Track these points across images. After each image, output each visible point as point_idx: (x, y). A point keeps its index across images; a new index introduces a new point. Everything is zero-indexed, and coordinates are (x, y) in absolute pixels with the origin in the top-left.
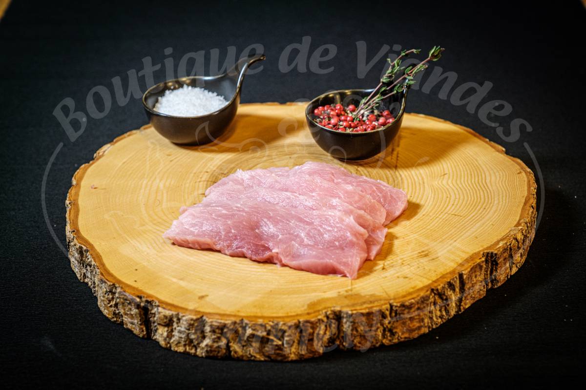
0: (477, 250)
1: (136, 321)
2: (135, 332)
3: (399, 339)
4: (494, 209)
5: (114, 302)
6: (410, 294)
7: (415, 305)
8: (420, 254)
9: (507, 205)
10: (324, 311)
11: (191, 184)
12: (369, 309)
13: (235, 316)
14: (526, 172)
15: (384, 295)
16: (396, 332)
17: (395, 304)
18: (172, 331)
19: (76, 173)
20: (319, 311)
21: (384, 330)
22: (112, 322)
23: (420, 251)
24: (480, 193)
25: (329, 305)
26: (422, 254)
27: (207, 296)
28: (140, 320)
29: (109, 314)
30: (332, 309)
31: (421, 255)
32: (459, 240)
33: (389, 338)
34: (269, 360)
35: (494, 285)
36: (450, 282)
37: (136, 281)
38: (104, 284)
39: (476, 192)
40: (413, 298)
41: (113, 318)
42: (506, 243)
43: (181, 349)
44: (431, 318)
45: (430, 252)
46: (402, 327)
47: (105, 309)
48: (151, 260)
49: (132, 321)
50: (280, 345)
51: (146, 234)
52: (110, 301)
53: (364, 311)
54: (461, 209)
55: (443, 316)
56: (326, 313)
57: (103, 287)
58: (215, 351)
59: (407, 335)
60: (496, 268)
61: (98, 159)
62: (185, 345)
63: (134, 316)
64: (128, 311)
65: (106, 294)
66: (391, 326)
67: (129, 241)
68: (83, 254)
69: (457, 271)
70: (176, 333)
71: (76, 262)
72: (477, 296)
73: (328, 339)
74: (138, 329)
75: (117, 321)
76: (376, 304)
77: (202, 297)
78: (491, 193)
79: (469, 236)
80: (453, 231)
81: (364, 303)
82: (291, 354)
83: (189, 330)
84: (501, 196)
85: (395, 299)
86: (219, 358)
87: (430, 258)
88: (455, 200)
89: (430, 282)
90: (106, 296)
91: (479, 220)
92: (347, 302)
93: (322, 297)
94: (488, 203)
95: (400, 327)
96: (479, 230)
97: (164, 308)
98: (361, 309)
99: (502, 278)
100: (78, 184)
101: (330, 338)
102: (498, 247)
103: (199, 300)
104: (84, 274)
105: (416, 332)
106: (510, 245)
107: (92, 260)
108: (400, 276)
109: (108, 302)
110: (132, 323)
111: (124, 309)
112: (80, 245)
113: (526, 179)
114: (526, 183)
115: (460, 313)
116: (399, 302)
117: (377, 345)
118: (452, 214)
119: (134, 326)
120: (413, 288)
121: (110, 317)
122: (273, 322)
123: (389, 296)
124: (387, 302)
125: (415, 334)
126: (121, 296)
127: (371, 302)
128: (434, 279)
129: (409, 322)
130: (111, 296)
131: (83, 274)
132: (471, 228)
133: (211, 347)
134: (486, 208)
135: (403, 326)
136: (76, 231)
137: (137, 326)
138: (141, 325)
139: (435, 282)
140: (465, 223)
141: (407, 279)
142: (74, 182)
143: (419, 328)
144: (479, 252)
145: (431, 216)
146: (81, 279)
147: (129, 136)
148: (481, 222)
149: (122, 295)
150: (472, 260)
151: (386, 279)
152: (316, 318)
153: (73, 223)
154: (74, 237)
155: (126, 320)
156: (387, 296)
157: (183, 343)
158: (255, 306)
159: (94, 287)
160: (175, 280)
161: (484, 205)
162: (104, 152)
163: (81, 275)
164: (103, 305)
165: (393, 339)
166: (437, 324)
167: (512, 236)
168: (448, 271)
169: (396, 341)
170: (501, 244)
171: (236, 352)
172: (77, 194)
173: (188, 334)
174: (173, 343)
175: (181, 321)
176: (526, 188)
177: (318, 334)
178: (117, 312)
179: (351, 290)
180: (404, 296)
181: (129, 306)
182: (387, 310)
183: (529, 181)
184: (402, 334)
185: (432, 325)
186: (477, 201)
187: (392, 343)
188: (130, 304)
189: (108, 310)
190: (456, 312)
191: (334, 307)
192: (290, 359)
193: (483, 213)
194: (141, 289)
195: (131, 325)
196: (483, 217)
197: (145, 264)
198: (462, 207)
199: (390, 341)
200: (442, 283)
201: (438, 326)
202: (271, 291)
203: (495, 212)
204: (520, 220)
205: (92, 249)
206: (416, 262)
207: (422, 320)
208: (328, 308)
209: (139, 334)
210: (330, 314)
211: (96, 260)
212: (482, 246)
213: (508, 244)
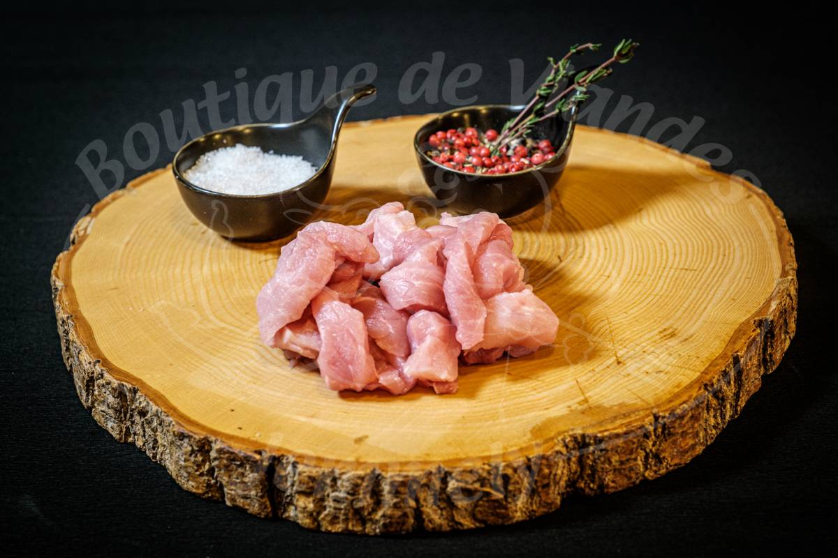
0: (744, 319)
1: (253, 493)
2: (251, 510)
3: (667, 468)
4: (738, 254)
5: (207, 467)
6: (677, 396)
7: (688, 412)
8: (662, 335)
9: (754, 246)
10: (560, 438)
11: (254, 266)
12: (626, 427)
13: (426, 463)
14: (758, 195)
15: (639, 403)
16: (664, 458)
17: (661, 414)
18: (322, 500)
19: (55, 268)
20: (552, 439)
21: (647, 457)
22: (205, 499)
23: (660, 330)
24: (706, 232)
25: (562, 427)
26: (666, 333)
27: (367, 437)
28: (262, 490)
29: (197, 488)
30: (571, 433)
31: (665, 336)
32: (710, 305)
33: (654, 468)
34: (483, 526)
35: (769, 370)
36: (725, 371)
37: (240, 428)
38: (186, 440)
39: (700, 232)
40: (684, 402)
41: (207, 493)
42: (781, 303)
43: (339, 528)
44: (705, 430)
45: (676, 329)
46: (672, 448)
47: (188, 481)
48: (249, 392)
49: (246, 493)
50: (502, 499)
51: (220, 352)
52: (199, 466)
53: (620, 431)
54: (689, 259)
55: (718, 424)
56: (564, 440)
57: (185, 445)
58: (398, 523)
59: (676, 461)
60: (771, 343)
61: (81, 242)
62: (346, 520)
63: (249, 484)
64: (237, 478)
65: (191, 455)
66: (658, 450)
67: (197, 367)
68: (125, 396)
69: (730, 354)
70: (330, 504)
71: (111, 412)
72: (752, 388)
73: (566, 481)
74: (257, 505)
75: (212, 496)
76: (633, 417)
77: (359, 441)
78: (721, 230)
79: (722, 298)
80: (694, 293)
81: (615, 418)
82: (516, 511)
83: (352, 495)
84: (739, 234)
85: (658, 406)
86: (404, 533)
87: (681, 339)
88: (674, 248)
89: (698, 374)
90: (192, 459)
91: (725, 272)
92: (588, 420)
93: (547, 416)
94: (725, 246)
95: (669, 450)
96: (732, 289)
97: (306, 465)
98: (614, 429)
99: (778, 358)
100: (68, 286)
101: (569, 479)
102: (771, 310)
103: (356, 446)
104: (127, 428)
105: (689, 454)
106: (785, 305)
107: (151, 403)
108: (650, 371)
109: (196, 468)
110: (245, 497)
111: (230, 476)
112: (119, 382)
113: (762, 204)
114: (765, 209)
115: (736, 417)
116: (667, 410)
117: (638, 482)
118: (681, 269)
119: (248, 501)
120: (678, 386)
121: (200, 491)
122: (489, 465)
123: (648, 404)
124: (649, 411)
125: (688, 457)
126: (222, 456)
127: (625, 416)
128: (703, 369)
129: (681, 439)
130: (200, 458)
131: (124, 430)
132: (718, 287)
133: (391, 517)
134: (727, 254)
135: (673, 446)
136: (101, 360)
137: (255, 501)
138: (262, 497)
139: (705, 372)
140: (706, 281)
141: (662, 374)
142: (60, 284)
143: (693, 447)
144: (748, 321)
145: (651, 276)
146: (121, 439)
147: (114, 199)
148: (729, 276)
149: (225, 453)
150: (744, 334)
151: (630, 377)
152: (553, 450)
153: (91, 349)
154: (102, 370)
155: (233, 492)
156: (642, 403)
157: (342, 517)
158: (449, 444)
159: (154, 448)
160: (303, 419)
161: (722, 250)
162: (86, 229)
163: (121, 431)
164: (185, 475)
165: (659, 470)
166: (712, 438)
167: (783, 291)
168: (717, 355)
169: (663, 471)
170: (774, 306)
171: (431, 521)
172: (73, 302)
173: (352, 501)
174: (323, 519)
175: (339, 483)
176: (769, 218)
177: (555, 475)
178: (213, 481)
179: (586, 401)
180: (670, 401)
181: (240, 470)
182: (651, 424)
183: (769, 208)
184: (672, 460)
185: (707, 441)
186: (708, 246)
187: (659, 476)
188: (239, 466)
189: (196, 482)
190: (730, 416)
191: (573, 430)
192: (515, 520)
193: (725, 261)
194: (254, 439)
195: (242, 500)
196: (728, 267)
197: (242, 399)
198: (690, 256)
199: (655, 472)
200: (715, 373)
201: (712, 441)
202: (463, 417)
203: (742, 257)
204: (784, 266)
205: (142, 387)
206: (662, 346)
207: (697, 434)
208: (564, 432)
209: (260, 514)
210: (569, 441)
211: (159, 402)
212: (748, 312)
213: (783, 304)
